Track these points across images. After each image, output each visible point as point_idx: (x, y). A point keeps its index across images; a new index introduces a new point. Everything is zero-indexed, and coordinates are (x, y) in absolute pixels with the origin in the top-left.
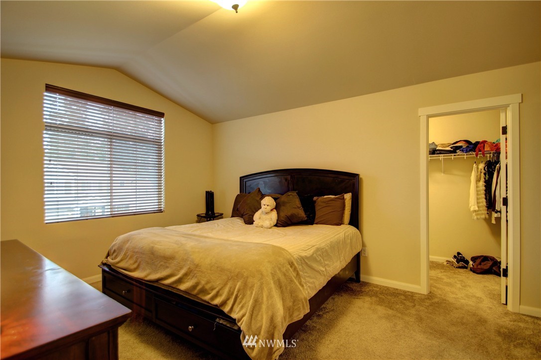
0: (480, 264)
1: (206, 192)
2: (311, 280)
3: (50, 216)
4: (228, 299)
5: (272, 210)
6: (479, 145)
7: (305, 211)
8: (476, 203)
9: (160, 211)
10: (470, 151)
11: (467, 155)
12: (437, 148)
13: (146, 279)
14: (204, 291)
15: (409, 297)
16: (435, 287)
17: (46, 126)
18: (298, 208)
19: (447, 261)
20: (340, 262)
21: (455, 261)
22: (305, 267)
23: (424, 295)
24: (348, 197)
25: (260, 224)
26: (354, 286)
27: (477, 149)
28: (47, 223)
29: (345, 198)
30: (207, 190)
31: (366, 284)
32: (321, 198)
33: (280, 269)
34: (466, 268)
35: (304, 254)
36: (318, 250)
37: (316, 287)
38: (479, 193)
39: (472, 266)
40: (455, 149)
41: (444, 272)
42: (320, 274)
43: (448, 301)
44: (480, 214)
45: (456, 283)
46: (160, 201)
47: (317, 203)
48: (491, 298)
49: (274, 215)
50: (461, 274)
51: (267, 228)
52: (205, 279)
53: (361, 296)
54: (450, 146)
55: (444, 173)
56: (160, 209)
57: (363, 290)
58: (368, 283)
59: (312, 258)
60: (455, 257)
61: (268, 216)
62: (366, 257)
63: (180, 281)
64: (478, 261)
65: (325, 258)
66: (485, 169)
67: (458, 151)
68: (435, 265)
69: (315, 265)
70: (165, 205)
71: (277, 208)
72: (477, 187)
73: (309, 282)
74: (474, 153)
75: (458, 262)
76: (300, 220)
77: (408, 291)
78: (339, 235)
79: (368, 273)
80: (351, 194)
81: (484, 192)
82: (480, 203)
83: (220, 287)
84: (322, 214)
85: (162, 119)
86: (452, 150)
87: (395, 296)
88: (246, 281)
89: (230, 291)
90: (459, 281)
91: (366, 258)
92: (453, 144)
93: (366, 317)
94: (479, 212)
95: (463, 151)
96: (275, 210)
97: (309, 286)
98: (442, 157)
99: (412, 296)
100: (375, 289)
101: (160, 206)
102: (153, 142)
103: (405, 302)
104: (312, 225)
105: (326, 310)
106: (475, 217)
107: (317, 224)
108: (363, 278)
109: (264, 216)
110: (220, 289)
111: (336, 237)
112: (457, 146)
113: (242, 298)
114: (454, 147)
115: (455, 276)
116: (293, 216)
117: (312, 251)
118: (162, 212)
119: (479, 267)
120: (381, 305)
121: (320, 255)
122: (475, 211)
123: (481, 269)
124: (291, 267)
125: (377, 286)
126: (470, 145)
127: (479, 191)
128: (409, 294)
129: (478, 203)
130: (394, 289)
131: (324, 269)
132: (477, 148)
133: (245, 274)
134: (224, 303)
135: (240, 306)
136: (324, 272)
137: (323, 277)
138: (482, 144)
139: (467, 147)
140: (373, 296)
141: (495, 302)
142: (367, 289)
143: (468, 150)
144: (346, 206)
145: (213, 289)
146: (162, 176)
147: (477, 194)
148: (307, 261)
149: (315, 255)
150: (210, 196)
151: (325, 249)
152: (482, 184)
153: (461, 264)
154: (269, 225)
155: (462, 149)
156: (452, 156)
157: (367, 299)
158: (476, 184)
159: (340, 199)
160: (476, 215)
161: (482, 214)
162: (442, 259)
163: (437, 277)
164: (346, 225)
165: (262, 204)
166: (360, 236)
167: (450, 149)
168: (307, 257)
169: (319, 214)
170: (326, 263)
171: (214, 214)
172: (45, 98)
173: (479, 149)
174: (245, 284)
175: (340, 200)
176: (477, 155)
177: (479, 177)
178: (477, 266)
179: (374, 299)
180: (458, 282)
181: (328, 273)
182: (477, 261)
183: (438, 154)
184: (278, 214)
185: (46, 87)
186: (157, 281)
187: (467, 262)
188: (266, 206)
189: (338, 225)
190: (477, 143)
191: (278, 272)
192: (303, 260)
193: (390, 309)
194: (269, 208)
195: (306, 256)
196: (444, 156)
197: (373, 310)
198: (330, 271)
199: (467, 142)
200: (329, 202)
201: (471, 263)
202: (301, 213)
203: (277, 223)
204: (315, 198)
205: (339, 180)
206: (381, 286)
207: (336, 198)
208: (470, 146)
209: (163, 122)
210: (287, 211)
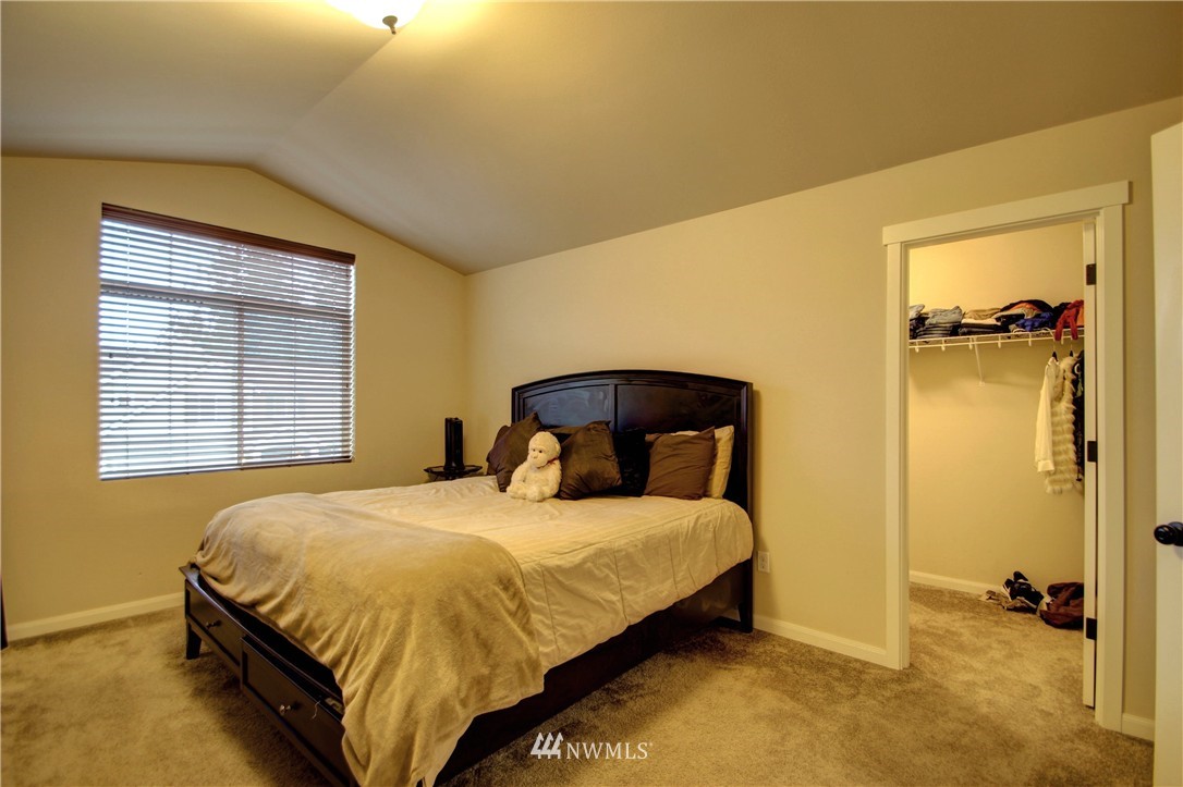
0: (1066, 603)
1: (446, 420)
2: (572, 622)
3: (111, 464)
4: (343, 654)
5: (550, 462)
6: (1066, 312)
7: (622, 466)
8: (1049, 453)
9: (346, 459)
10: (1042, 325)
11: (1033, 336)
12: (963, 321)
13: (239, 600)
14: (311, 633)
15: (850, 672)
16: (930, 654)
17: (103, 286)
18: (607, 458)
19: (989, 592)
20: (675, 582)
21: (1006, 592)
22: (554, 590)
23: (891, 670)
24: (724, 434)
25: (520, 492)
26: (732, 641)
27: (1059, 324)
28: (104, 480)
29: (717, 436)
30: (449, 416)
31: (764, 636)
32: (666, 438)
33: (467, 594)
34: (1033, 611)
35: (555, 562)
36: (600, 553)
37: (584, 636)
38: (1059, 428)
39: (1045, 608)
40: (1006, 323)
41: (972, 618)
42: (604, 609)
43: (947, 689)
44: (1060, 481)
45: (990, 647)
46: (346, 438)
47: (654, 448)
48: (1062, 691)
49: (554, 472)
50: (1015, 626)
51: (533, 501)
52: (315, 608)
53: (737, 663)
54: (995, 316)
55: (984, 379)
56: (345, 455)
57: (749, 650)
58: (770, 634)
59: (578, 570)
60: (1008, 583)
61: (540, 475)
62: (766, 573)
63: (280, 609)
64: (1063, 595)
65: (623, 573)
66: (1073, 372)
67: (1012, 327)
68: (956, 601)
69: (587, 589)
70: (356, 448)
71: (563, 457)
72: (1053, 414)
73: (562, 625)
74: (1051, 332)
75: (1013, 597)
76: (607, 487)
77: (857, 660)
78: (678, 522)
79: (772, 612)
80: (732, 427)
81: (1072, 427)
82: (1060, 453)
83: (334, 626)
84: (663, 473)
85: (352, 267)
86: (999, 324)
87: (819, 669)
88: (378, 616)
89: (349, 635)
90: (1000, 642)
91: (767, 576)
92: (1002, 310)
93: (726, 712)
94: (1058, 477)
95: (1023, 326)
96: (557, 462)
97: (563, 636)
98: (973, 341)
99: (860, 672)
100: (778, 649)
101: (346, 449)
102: (332, 315)
103: (837, 684)
104: (639, 496)
105: (641, 692)
106: (1049, 489)
107: (647, 494)
108: (759, 621)
109: (533, 475)
110: (335, 631)
111: (670, 525)
112: (1011, 316)
113: (365, 654)
114: (1003, 316)
115: (996, 629)
116: (591, 476)
117: (581, 556)
118: (350, 461)
119: (1062, 610)
120: (774, 689)
121: (607, 566)
122: (1048, 473)
123: (1067, 615)
124: (506, 589)
125: (787, 643)
126: (1044, 311)
127: (1058, 424)
128: (858, 665)
129: (1054, 454)
130: (825, 651)
131: (614, 598)
132: (1061, 320)
133: (378, 601)
134: (337, 662)
135: (358, 670)
136: (614, 603)
137: (611, 616)
138: (1074, 310)
139: (1037, 316)
140: (765, 665)
141: (1068, 701)
142: (758, 648)
143: (1037, 324)
144: (719, 455)
145: (324, 631)
146: (351, 387)
147: (1054, 433)
148: (560, 578)
149: (589, 564)
150: (454, 429)
151: (624, 553)
152: (1065, 405)
153: (1021, 601)
154: (536, 494)
155: (1022, 321)
156: (999, 340)
157: (749, 671)
158: (1052, 406)
159: (705, 439)
160: (1053, 482)
161: (1065, 481)
162: (978, 587)
163: (947, 631)
164: (717, 498)
165: (530, 447)
166: (750, 524)
167: (994, 322)
168: (559, 569)
169: (655, 472)
170: (625, 583)
171: (463, 467)
172: (105, 231)
173: (1065, 322)
174: (375, 623)
175: (704, 442)
176: (1058, 337)
177: (1059, 389)
178: (1058, 607)
179: (766, 671)
180: (995, 645)
181: (630, 606)
182: (1060, 595)
183: (964, 334)
184: (563, 470)
185: (103, 209)
186: (254, 604)
187: (1037, 597)
188: (537, 453)
189: (693, 499)
190: (1064, 306)
191: (461, 599)
192: (551, 577)
193: (792, 698)
194: (543, 458)
195: (558, 566)
196: (978, 340)
197: (751, 697)
198: (637, 603)
199: (1039, 305)
200: (680, 446)
201: (1047, 599)
202: (611, 471)
203: (560, 491)
204: (649, 437)
205: (709, 395)
206: (795, 643)
207: (694, 437)
208: (1044, 315)
209: (352, 273)
210: (581, 466)
